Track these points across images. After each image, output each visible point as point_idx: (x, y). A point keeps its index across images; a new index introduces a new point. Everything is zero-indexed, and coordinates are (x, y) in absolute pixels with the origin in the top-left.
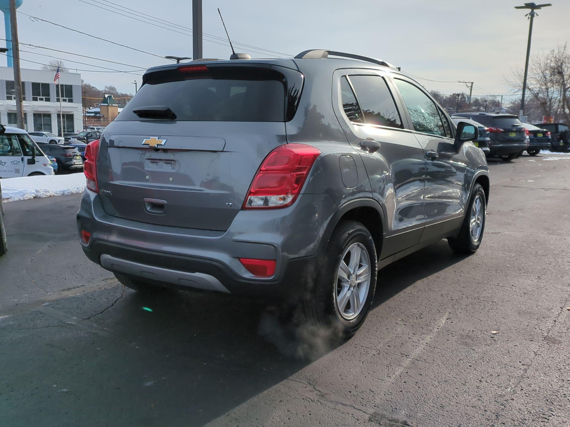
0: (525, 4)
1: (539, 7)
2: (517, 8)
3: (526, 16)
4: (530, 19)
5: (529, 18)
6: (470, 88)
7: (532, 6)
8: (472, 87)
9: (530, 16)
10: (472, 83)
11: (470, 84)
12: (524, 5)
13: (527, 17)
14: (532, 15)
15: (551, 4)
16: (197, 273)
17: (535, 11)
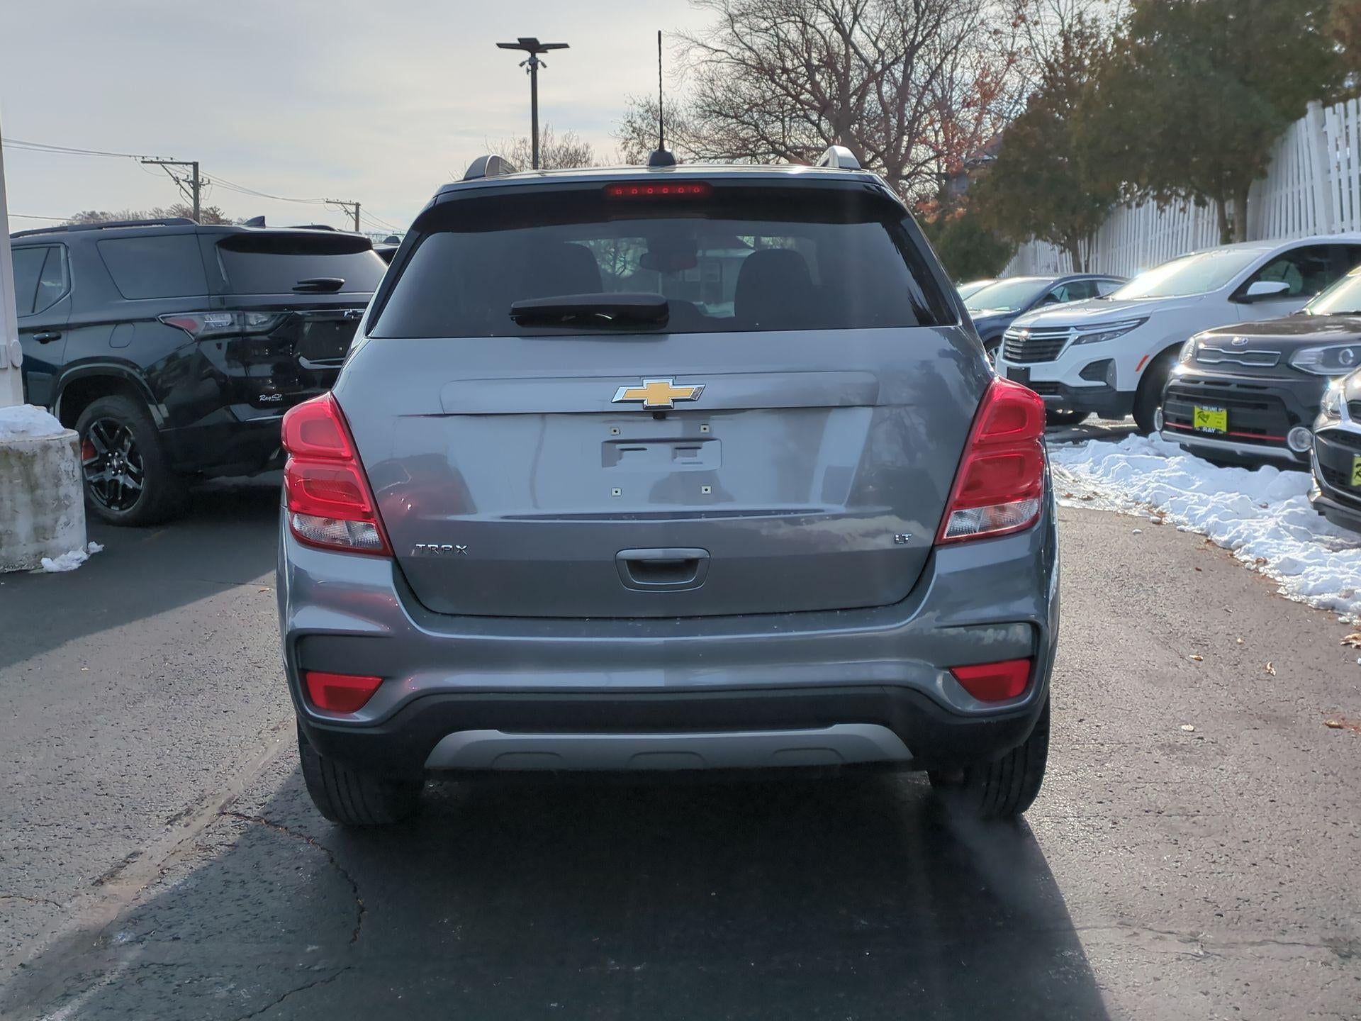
0: (519, 40)
1: (545, 48)
2: (501, 46)
3: (522, 65)
4: (530, 73)
5: (528, 71)
6: (354, 216)
7: (531, 46)
8: (357, 213)
9: (530, 68)
10: (358, 205)
11: (353, 209)
12: (518, 42)
13: (524, 67)
14: (534, 65)
15: (569, 44)
16: (836, 726)
17: (538, 56)
